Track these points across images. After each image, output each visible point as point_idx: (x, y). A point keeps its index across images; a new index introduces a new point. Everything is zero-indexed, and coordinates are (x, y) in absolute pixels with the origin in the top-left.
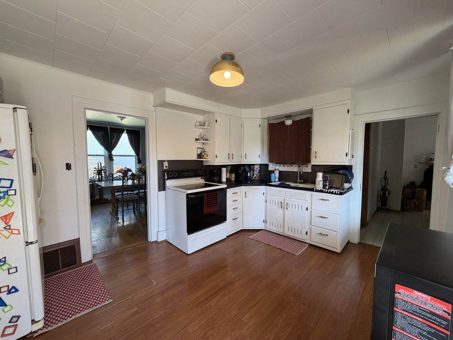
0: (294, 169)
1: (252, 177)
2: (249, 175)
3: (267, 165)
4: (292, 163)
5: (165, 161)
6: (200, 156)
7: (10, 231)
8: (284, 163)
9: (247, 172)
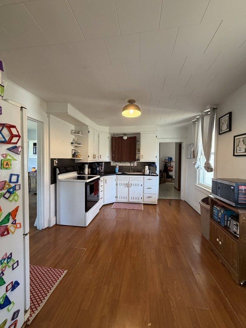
0: (128, 164)
1: (101, 171)
2: (98, 169)
3: (110, 162)
4: (125, 161)
5: (55, 159)
6: (74, 155)
7: (15, 225)
8: (120, 161)
9: (97, 167)
